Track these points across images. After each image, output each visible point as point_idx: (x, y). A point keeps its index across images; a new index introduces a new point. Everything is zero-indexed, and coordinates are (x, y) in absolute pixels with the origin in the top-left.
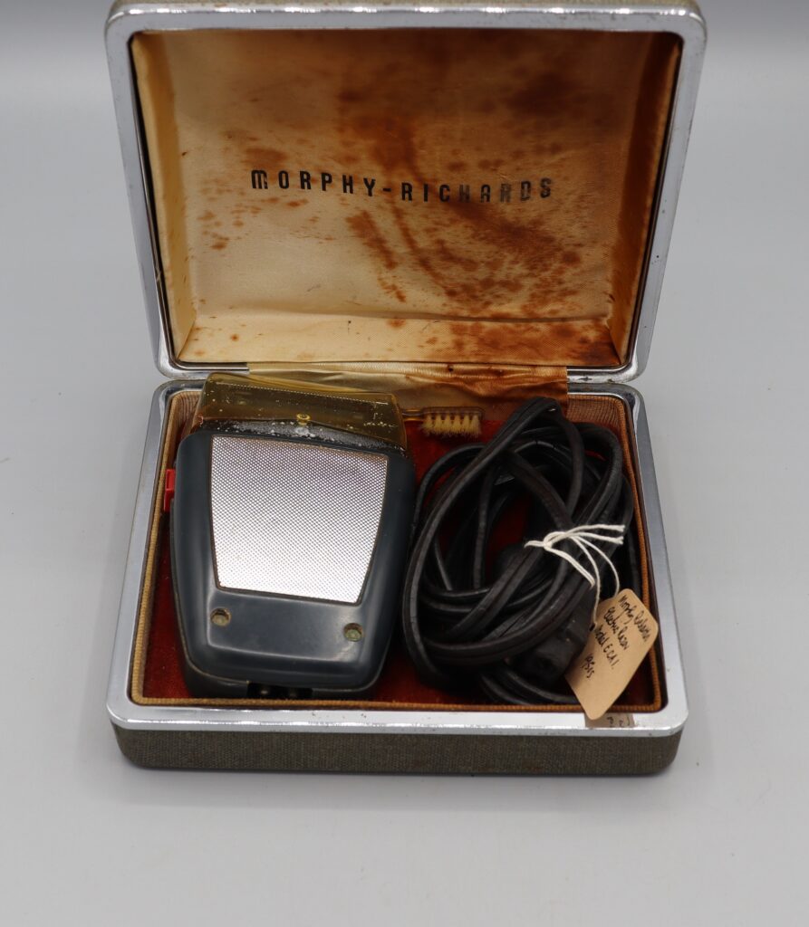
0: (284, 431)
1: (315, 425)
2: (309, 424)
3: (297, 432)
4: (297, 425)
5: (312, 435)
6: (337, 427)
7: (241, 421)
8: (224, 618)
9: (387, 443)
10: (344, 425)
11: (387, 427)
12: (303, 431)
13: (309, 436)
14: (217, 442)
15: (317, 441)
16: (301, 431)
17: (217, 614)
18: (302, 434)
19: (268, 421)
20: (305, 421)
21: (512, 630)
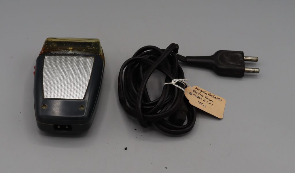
0: (66, 53)
1: (74, 50)
2: (72, 50)
3: (69, 52)
4: (69, 51)
5: (73, 53)
6: (81, 50)
7: (53, 51)
8: (45, 107)
9: (95, 53)
10: (83, 49)
11: (95, 49)
12: (71, 52)
13: (72, 53)
14: (46, 57)
15: (75, 55)
16: (70, 52)
17: (43, 106)
18: (71, 53)
19: (61, 50)
20: (71, 49)
21: (167, 109)
